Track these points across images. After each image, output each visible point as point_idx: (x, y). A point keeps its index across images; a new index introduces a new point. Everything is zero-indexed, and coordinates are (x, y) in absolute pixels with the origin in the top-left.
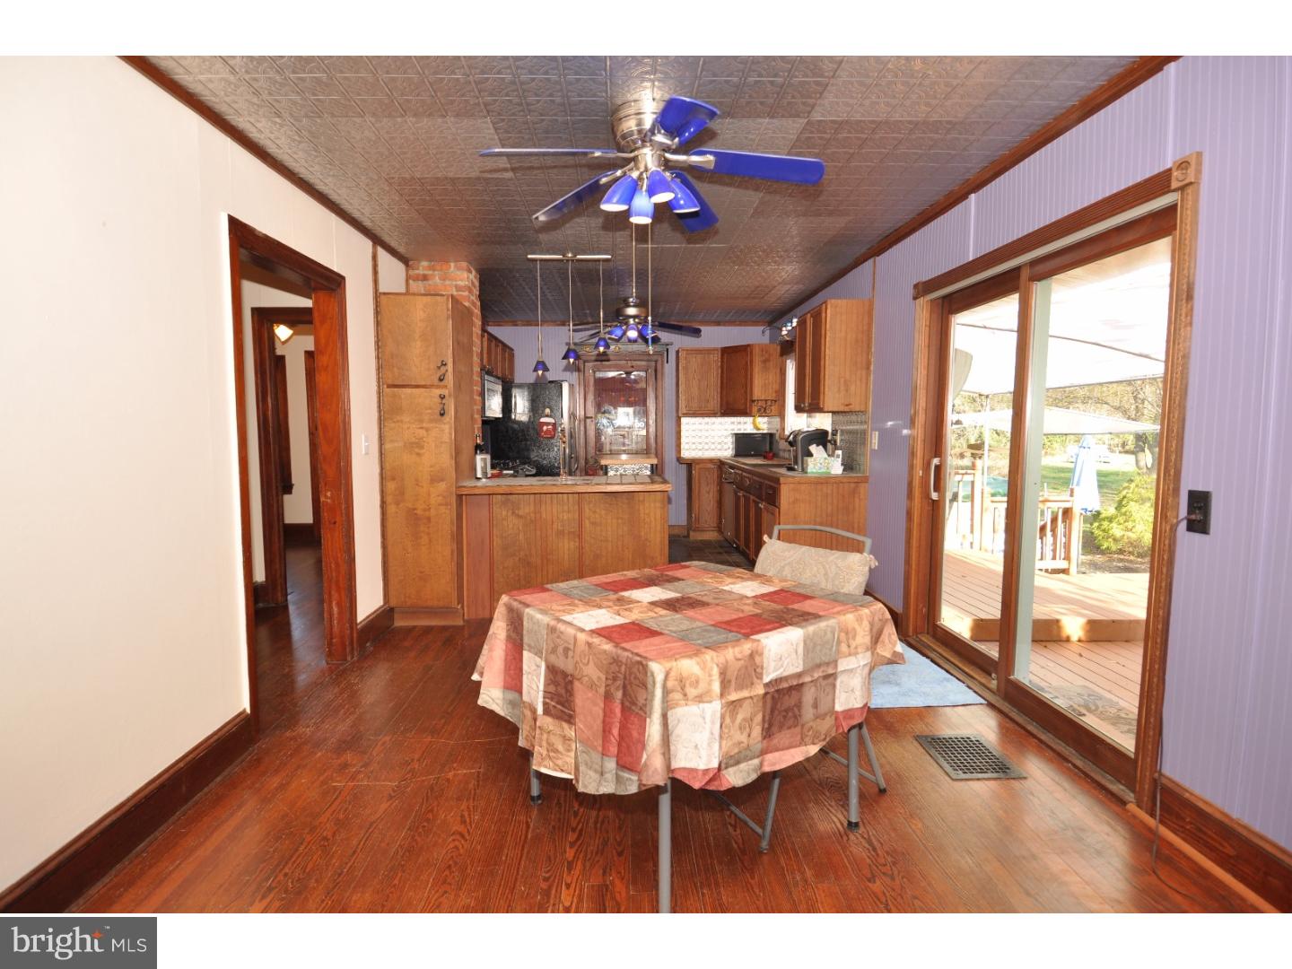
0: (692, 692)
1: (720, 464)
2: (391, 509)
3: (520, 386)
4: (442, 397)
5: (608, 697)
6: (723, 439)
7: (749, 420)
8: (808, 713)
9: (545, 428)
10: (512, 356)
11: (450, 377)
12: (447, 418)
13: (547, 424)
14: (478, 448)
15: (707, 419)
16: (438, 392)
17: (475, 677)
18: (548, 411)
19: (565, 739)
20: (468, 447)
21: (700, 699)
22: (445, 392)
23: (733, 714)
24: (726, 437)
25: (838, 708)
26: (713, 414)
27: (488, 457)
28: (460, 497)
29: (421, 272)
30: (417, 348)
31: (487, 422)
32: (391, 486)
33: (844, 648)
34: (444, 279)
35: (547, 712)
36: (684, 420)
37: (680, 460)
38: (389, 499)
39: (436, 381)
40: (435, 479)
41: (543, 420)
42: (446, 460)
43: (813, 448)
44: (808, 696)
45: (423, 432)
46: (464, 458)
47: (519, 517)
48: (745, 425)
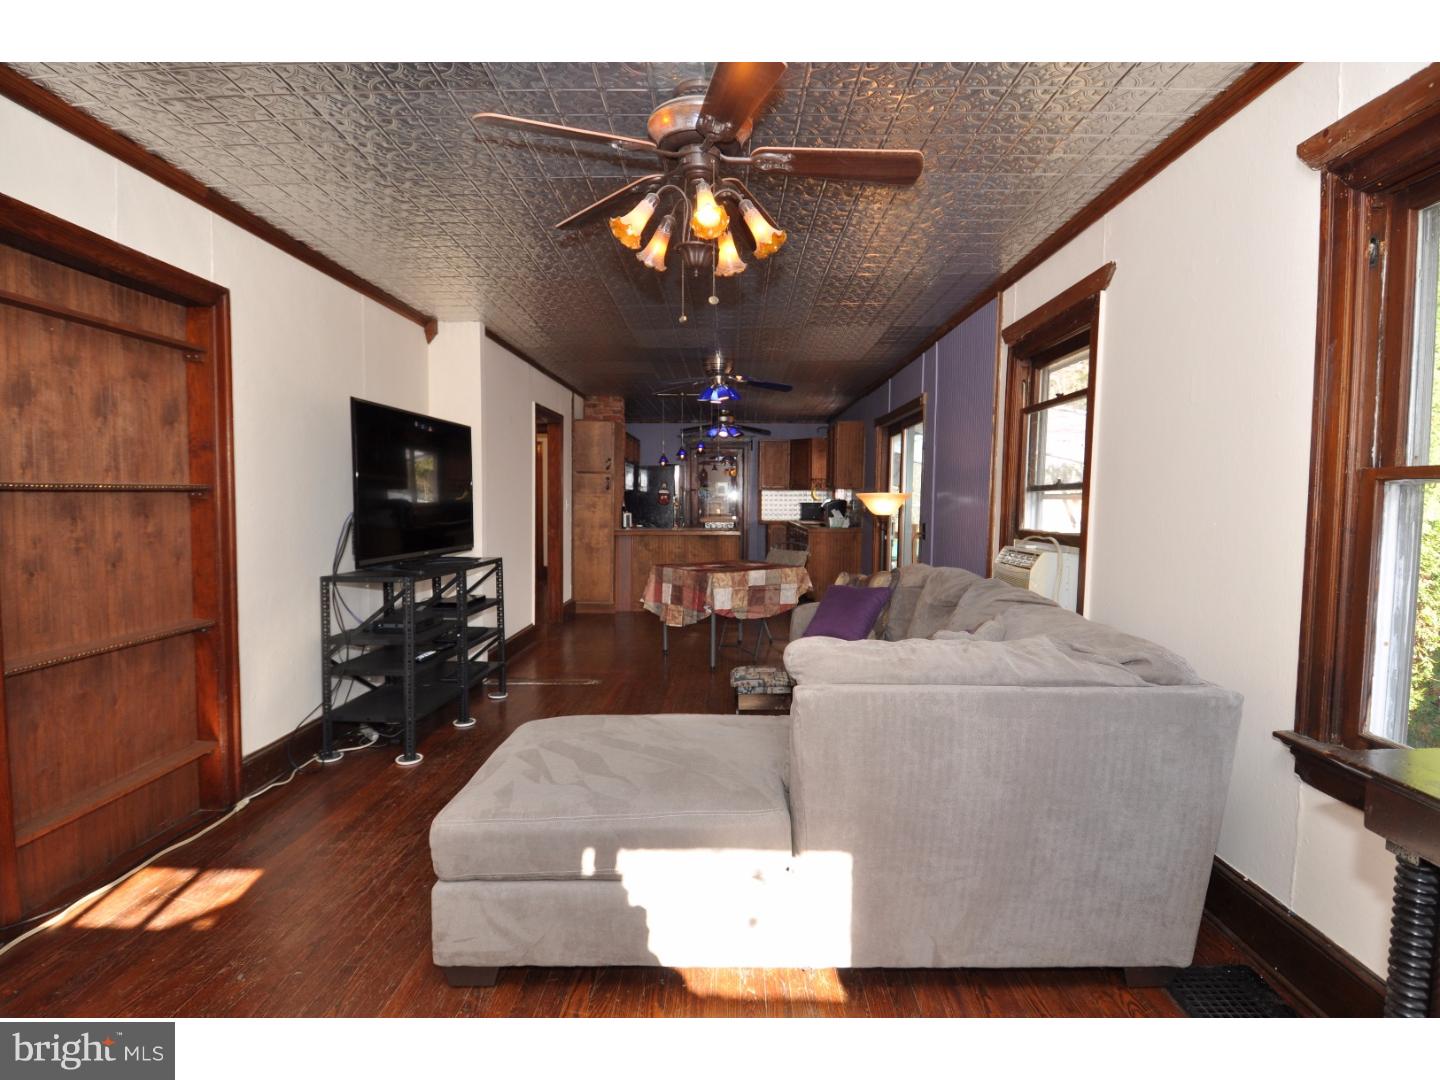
0: (722, 584)
1: (788, 525)
2: (577, 543)
3: (644, 468)
4: (608, 479)
5: (694, 589)
6: (792, 507)
7: (809, 493)
8: (767, 601)
9: (662, 497)
10: (639, 446)
11: (612, 467)
12: (610, 491)
13: (664, 494)
14: (624, 510)
15: (781, 492)
16: (605, 476)
17: (642, 600)
18: (664, 485)
19: (679, 612)
20: (619, 510)
21: (724, 587)
22: (609, 476)
23: (737, 594)
24: (796, 505)
25: (781, 603)
26: (786, 489)
27: (630, 515)
28: (615, 537)
29: (592, 402)
30: (595, 450)
31: (628, 494)
32: (577, 530)
33: (784, 580)
34: (606, 406)
35: (672, 603)
36: (764, 493)
37: (760, 522)
38: (576, 538)
39: (604, 470)
40: (603, 526)
41: (661, 492)
42: (608, 516)
43: (834, 511)
44: (768, 595)
45: (596, 499)
46: (618, 514)
47: (649, 550)
48: (807, 497)
